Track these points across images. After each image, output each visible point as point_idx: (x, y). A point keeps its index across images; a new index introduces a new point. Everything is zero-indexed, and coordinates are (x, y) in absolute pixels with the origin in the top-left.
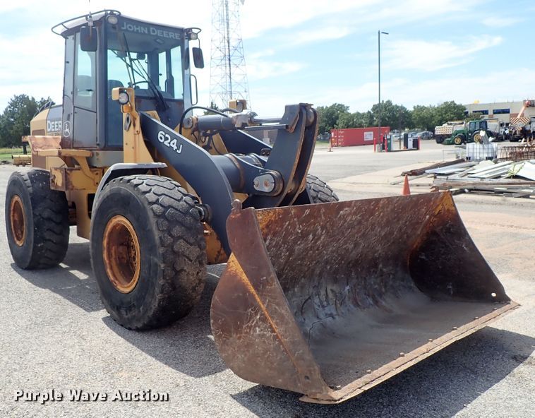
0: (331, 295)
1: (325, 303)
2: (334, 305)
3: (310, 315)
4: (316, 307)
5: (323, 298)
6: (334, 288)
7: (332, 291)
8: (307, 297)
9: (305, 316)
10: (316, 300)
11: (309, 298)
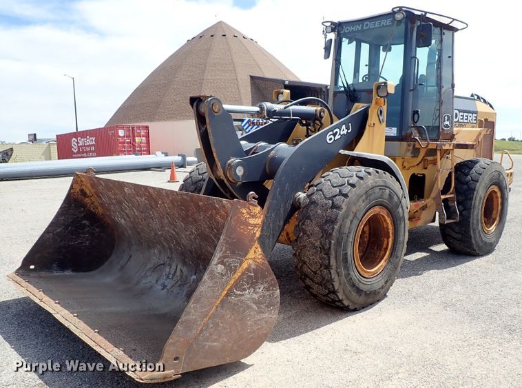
0: (178, 273)
1: (171, 276)
2: (174, 282)
3: (156, 276)
4: (164, 274)
5: (172, 272)
6: (184, 269)
7: (181, 271)
8: (163, 263)
9: (153, 274)
10: (167, 270)
11: (163, 264)
